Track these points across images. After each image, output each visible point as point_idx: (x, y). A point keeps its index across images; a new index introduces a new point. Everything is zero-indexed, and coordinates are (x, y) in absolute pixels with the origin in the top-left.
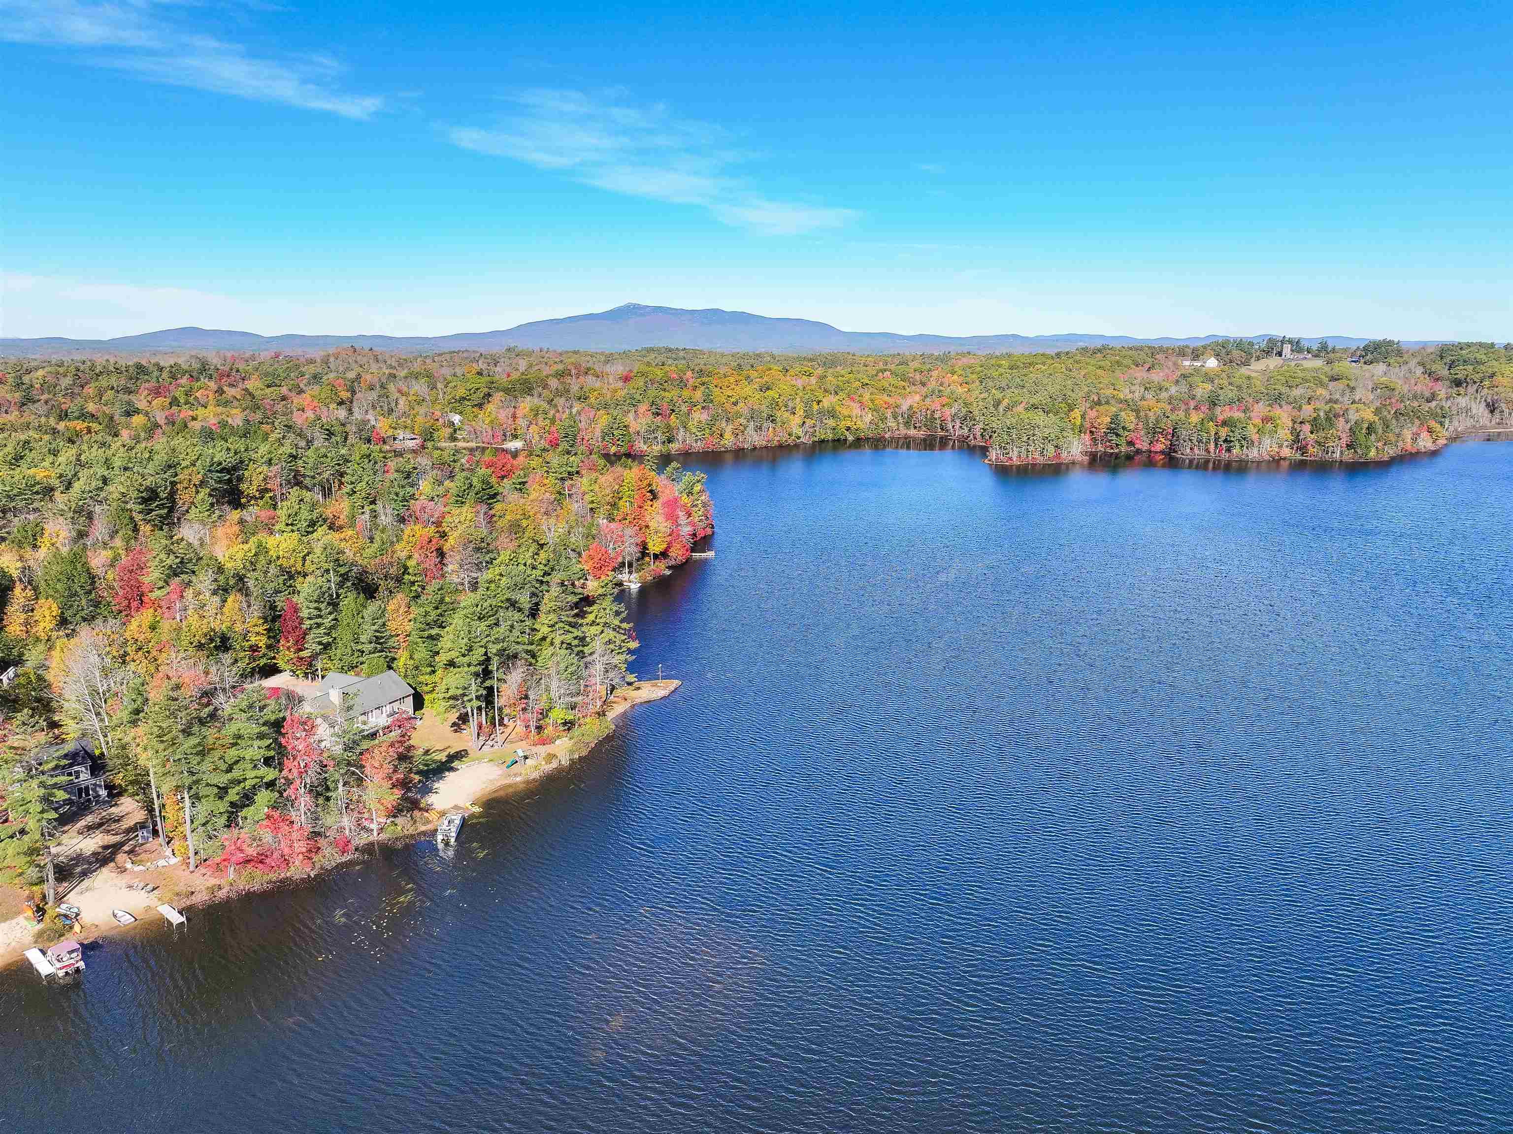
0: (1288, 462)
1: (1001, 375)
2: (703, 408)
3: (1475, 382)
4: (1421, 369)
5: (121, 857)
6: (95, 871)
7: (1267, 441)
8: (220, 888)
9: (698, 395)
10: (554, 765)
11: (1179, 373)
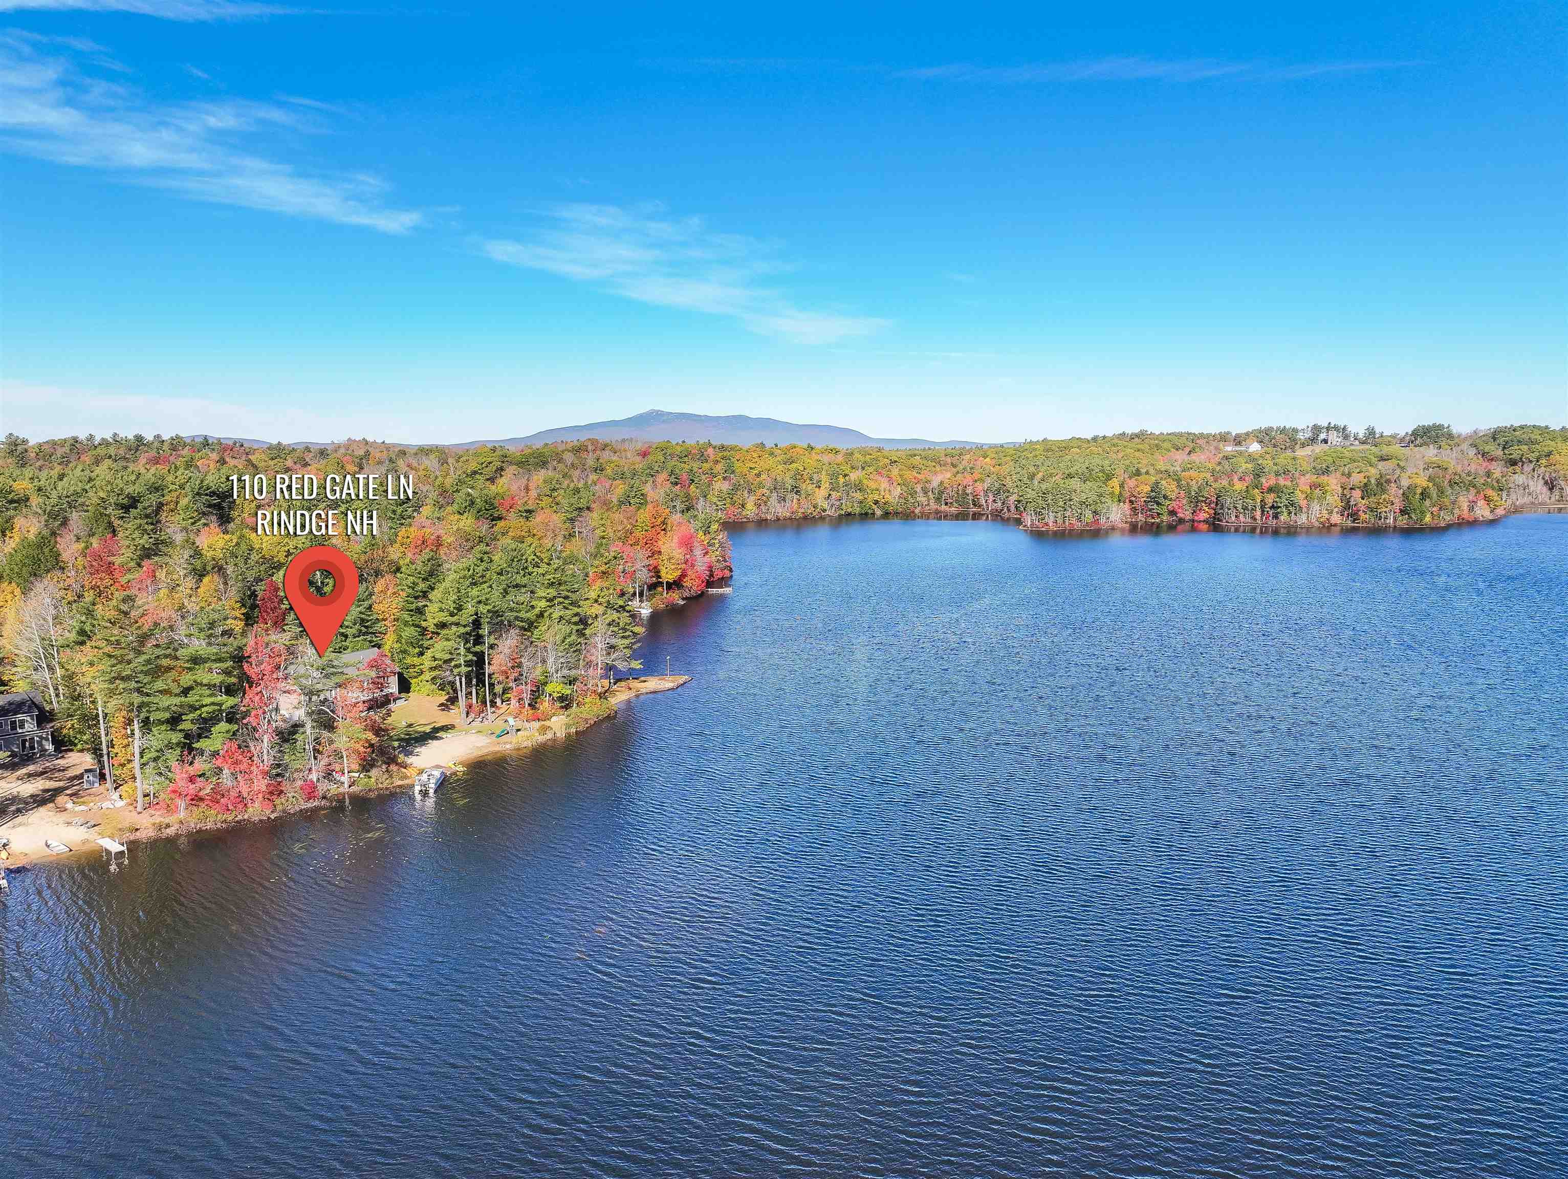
0: (1338, 528)
1: (1036, 456)
2: (724, 479)
3: (1531, 462)
4: (1474, 451)
5: (61, 799)
6: (31, 810)
7: (1316, 507)
8: (168, 826)
9: (719, 468)
10: (549, 736)
11: (1221, 455)
